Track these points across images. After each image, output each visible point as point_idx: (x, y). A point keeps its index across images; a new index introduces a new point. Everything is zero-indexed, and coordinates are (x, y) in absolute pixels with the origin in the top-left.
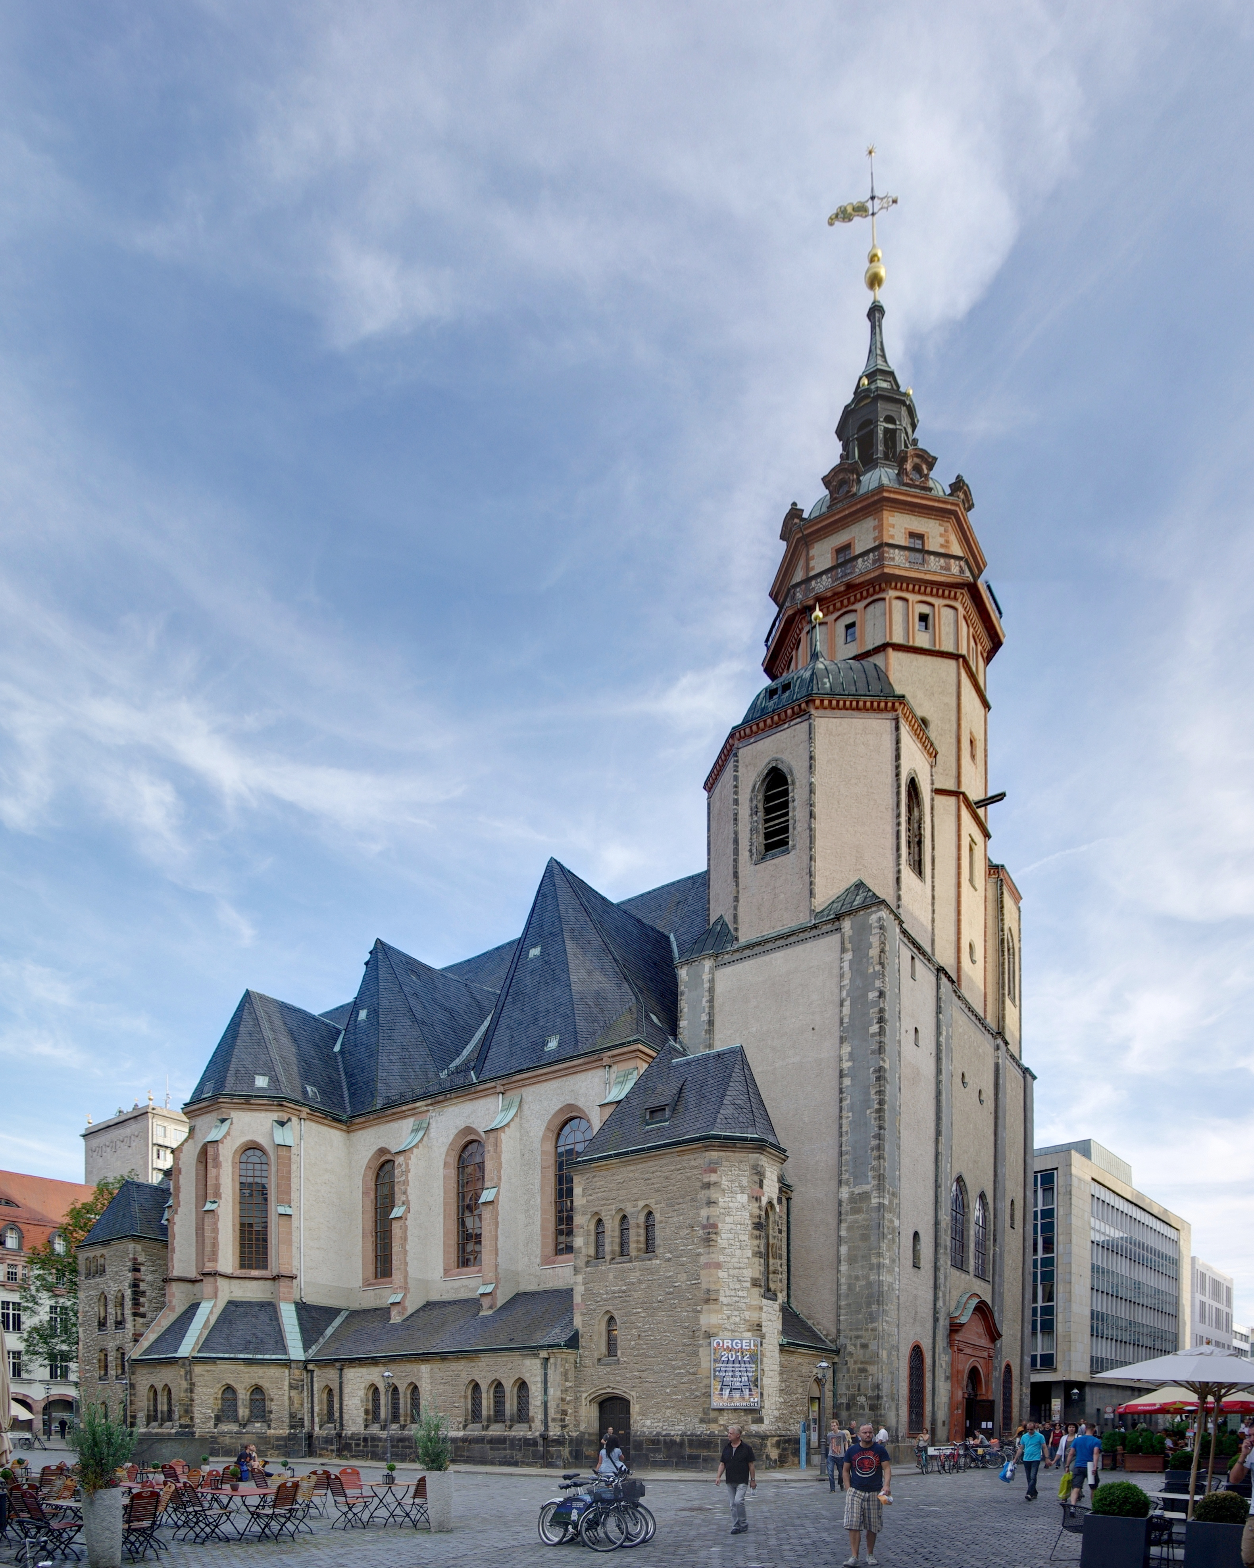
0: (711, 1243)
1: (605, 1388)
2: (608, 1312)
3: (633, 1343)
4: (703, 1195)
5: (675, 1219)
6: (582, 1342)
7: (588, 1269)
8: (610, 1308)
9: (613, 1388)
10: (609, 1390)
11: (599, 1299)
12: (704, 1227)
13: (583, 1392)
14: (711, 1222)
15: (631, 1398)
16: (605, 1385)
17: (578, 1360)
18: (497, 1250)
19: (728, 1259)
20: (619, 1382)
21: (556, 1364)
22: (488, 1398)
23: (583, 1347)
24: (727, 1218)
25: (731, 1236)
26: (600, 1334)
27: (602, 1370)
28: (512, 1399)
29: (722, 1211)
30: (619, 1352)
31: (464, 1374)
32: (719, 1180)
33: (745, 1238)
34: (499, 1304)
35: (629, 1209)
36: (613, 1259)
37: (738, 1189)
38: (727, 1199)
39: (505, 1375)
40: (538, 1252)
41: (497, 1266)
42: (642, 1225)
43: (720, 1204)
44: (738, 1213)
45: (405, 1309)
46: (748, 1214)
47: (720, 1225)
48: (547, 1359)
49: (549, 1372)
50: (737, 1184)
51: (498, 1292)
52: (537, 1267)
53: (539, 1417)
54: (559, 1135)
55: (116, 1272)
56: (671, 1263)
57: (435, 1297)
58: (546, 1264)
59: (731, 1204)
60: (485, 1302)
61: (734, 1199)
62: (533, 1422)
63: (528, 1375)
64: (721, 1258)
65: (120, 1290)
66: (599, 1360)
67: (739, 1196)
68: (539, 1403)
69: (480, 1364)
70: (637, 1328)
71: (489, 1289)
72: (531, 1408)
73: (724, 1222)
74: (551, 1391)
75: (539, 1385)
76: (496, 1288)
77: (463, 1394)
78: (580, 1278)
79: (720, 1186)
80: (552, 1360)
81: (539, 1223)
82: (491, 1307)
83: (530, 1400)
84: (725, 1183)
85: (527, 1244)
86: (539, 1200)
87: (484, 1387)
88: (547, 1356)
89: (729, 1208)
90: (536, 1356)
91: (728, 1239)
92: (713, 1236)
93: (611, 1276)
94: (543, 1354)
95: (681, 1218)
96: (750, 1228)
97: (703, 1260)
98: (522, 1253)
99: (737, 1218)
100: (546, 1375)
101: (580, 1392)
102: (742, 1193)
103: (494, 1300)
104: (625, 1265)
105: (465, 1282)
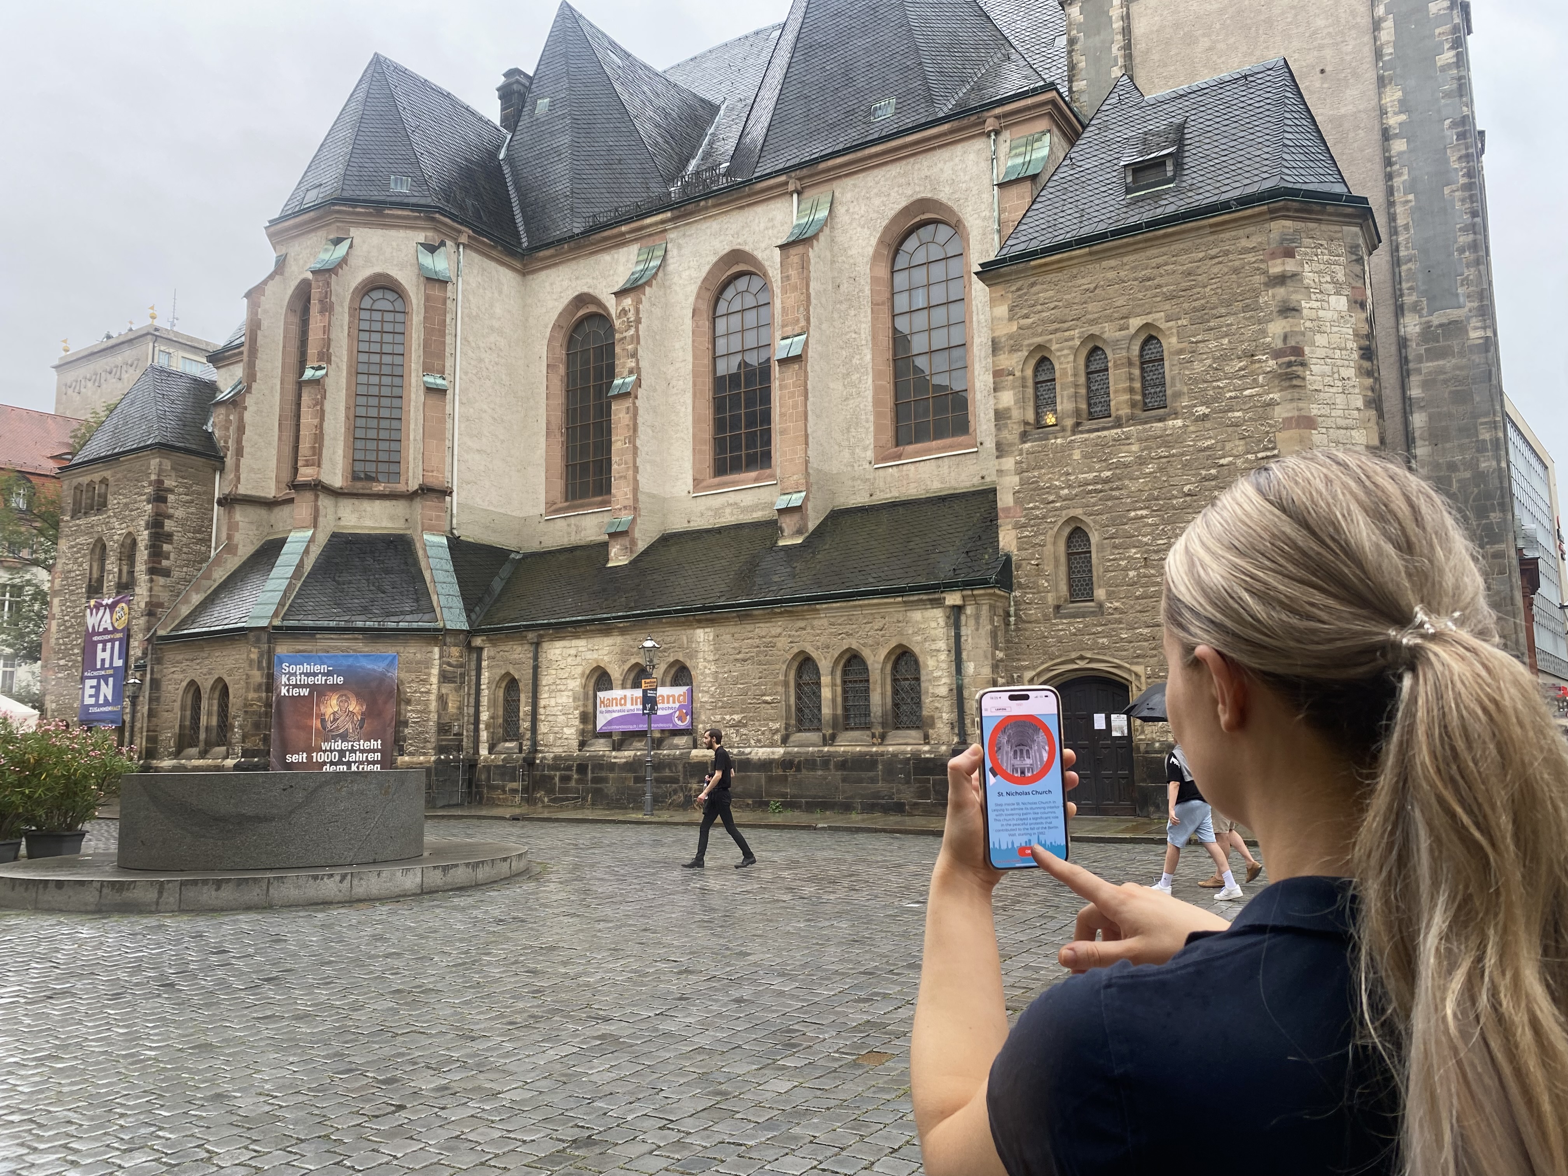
0: (1295, 382)
1: (1072, 661)
2: (1073, 519)
3: (1132, 574)
4: (1270, 298)
5: (1212, 344)
6: (1020, 576)
7: (1027, 445)
8: (1078, 512)
9: (1091, 660)
10: (1082, 664)
11: (1051, 498)
12: (1277, 354)
13: (1026, 668)
14: (1293, 344)
15: (1132, 678)
16: (1074, 655)
17: (1012, 609)
18: (807, 436)
19: (1326, 410)
20: (1103, 647)
21: (977, 617)
22: (834, 685)
23: (1020, 586)
24: (1318, 337)
25: (1327, 369)
26: (1056, 560)
27: (1065, 627)
28: (883, 685)
29: (1308, 324)
30: (1100, 593)
31: (782, 642)
32: (1300, 269)
33: (1350, 372)
34: (812, 526)
35: (1109, 331)
36: (1078, 424)
37: (1330, 286)
38: (1315, 305)
39: (870, 641)
40: (870, 440)
41: (807, 462)
42: (1136, 360)
43: (1305, 312)
44: (1335, 329)
45: (633, 542)
46: (1351, 331)
47: (1307, 350)
48: (958, 610)
49: (964, 631)
50: (1328, 279)
51: (810, 505)
52: (867, 466)
53: (945, 716)
54: (897, 252)
55: (126, 504)
56: (1208, 425)
57: (678, 525)
58: (885, 460)
59: (1321, 313)
60: (788, 524)
61: (1325, 305)
62: (932, 725)
63: (919, 638)
64: (1314, 410)
65: (130, 533)
66: (1057, 608)
67: (1333, 299)
68: (943, 691)
69: (816, 623)
70: (1139, 545)
71: (796, 500)
72: (927, 700)
73: (1313, 344)
74: (970, 668)
75: (943, 657)
76: (806, 498)
77: (781, 677)
78: (1009, 463)
79: (1301, 281)
80: (969, 610)
81: (869, 394)
82: (799, 532)
83: (923, 685)
84: (1309, 276)
85: (848, 430)
86: (869, 357)
87: (825, 665)
88: (959, 602)
89: (1318, 319)
90: (938, 603)
91: (1323, 375)
92: (1299, 370)
93: (1077, 455)
94: (953, 599)
95: (1225, 341)
96: (1355, 356)
97: (1280, 413)
98: (840, 445)
99: (1335, 338)
100: (958, 637)
101: (1018, 668)
102: (1338, 293)
103: (804, 519)
104: (1105, 433)
105: (733, 498)
